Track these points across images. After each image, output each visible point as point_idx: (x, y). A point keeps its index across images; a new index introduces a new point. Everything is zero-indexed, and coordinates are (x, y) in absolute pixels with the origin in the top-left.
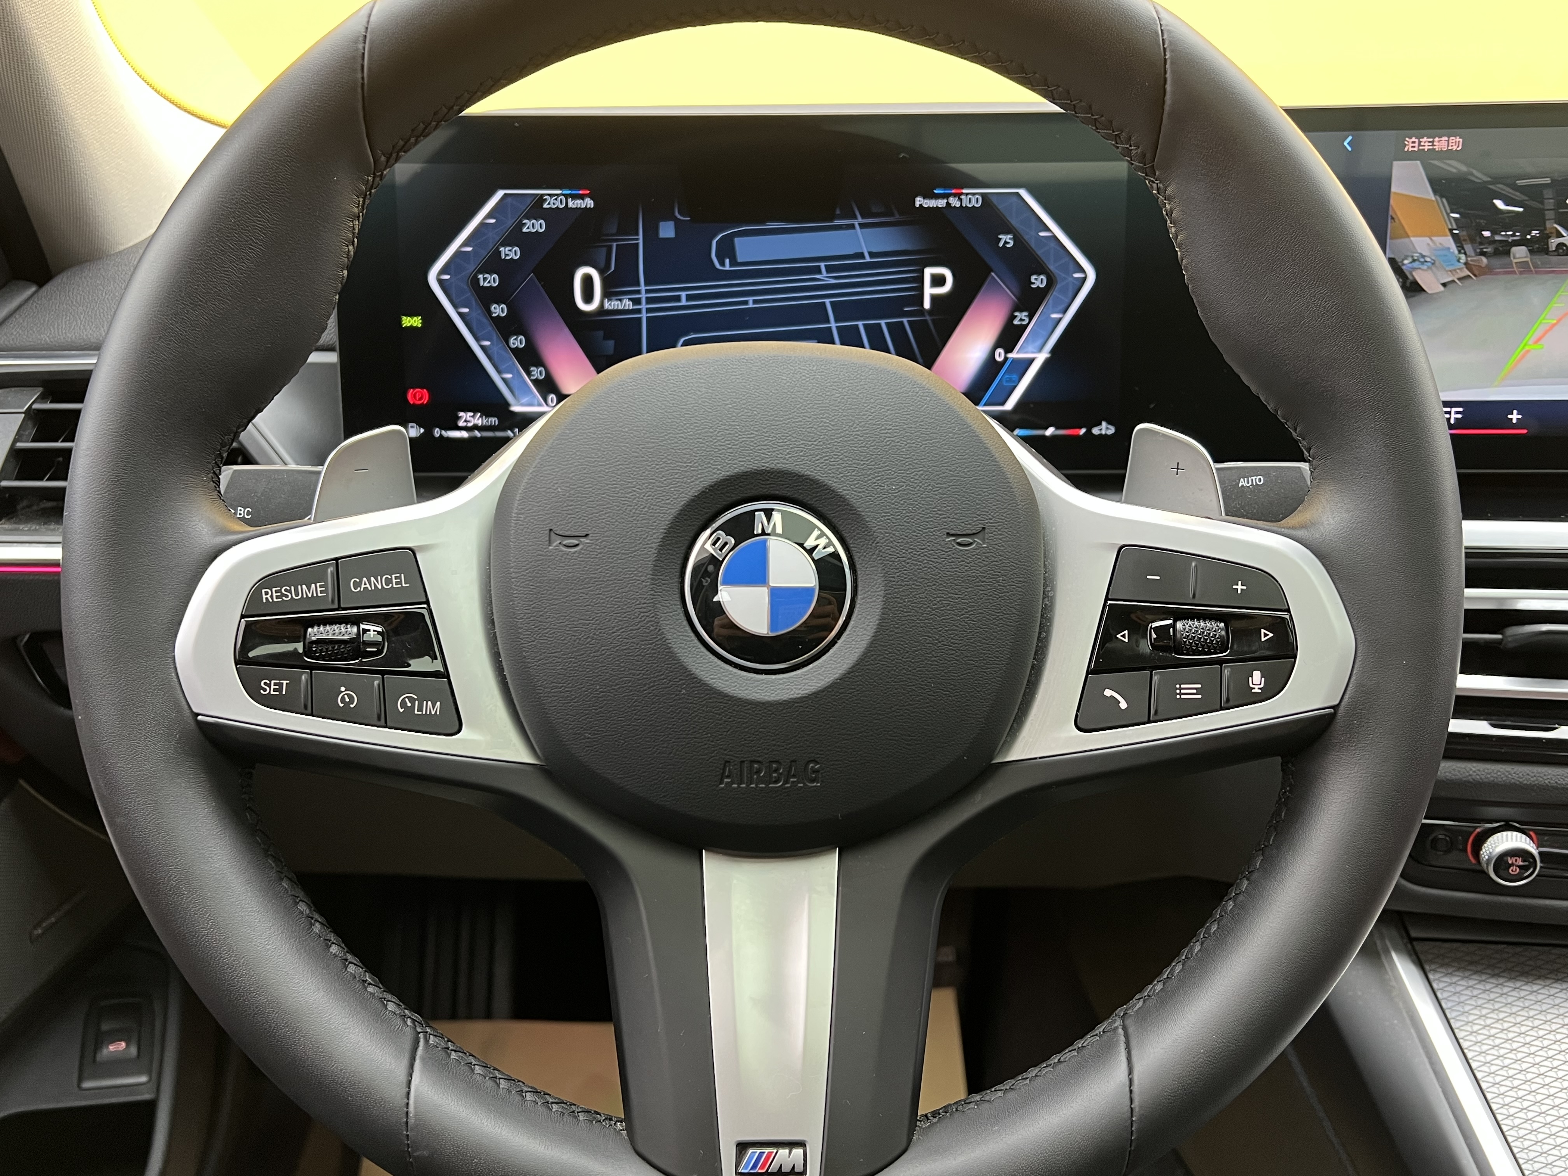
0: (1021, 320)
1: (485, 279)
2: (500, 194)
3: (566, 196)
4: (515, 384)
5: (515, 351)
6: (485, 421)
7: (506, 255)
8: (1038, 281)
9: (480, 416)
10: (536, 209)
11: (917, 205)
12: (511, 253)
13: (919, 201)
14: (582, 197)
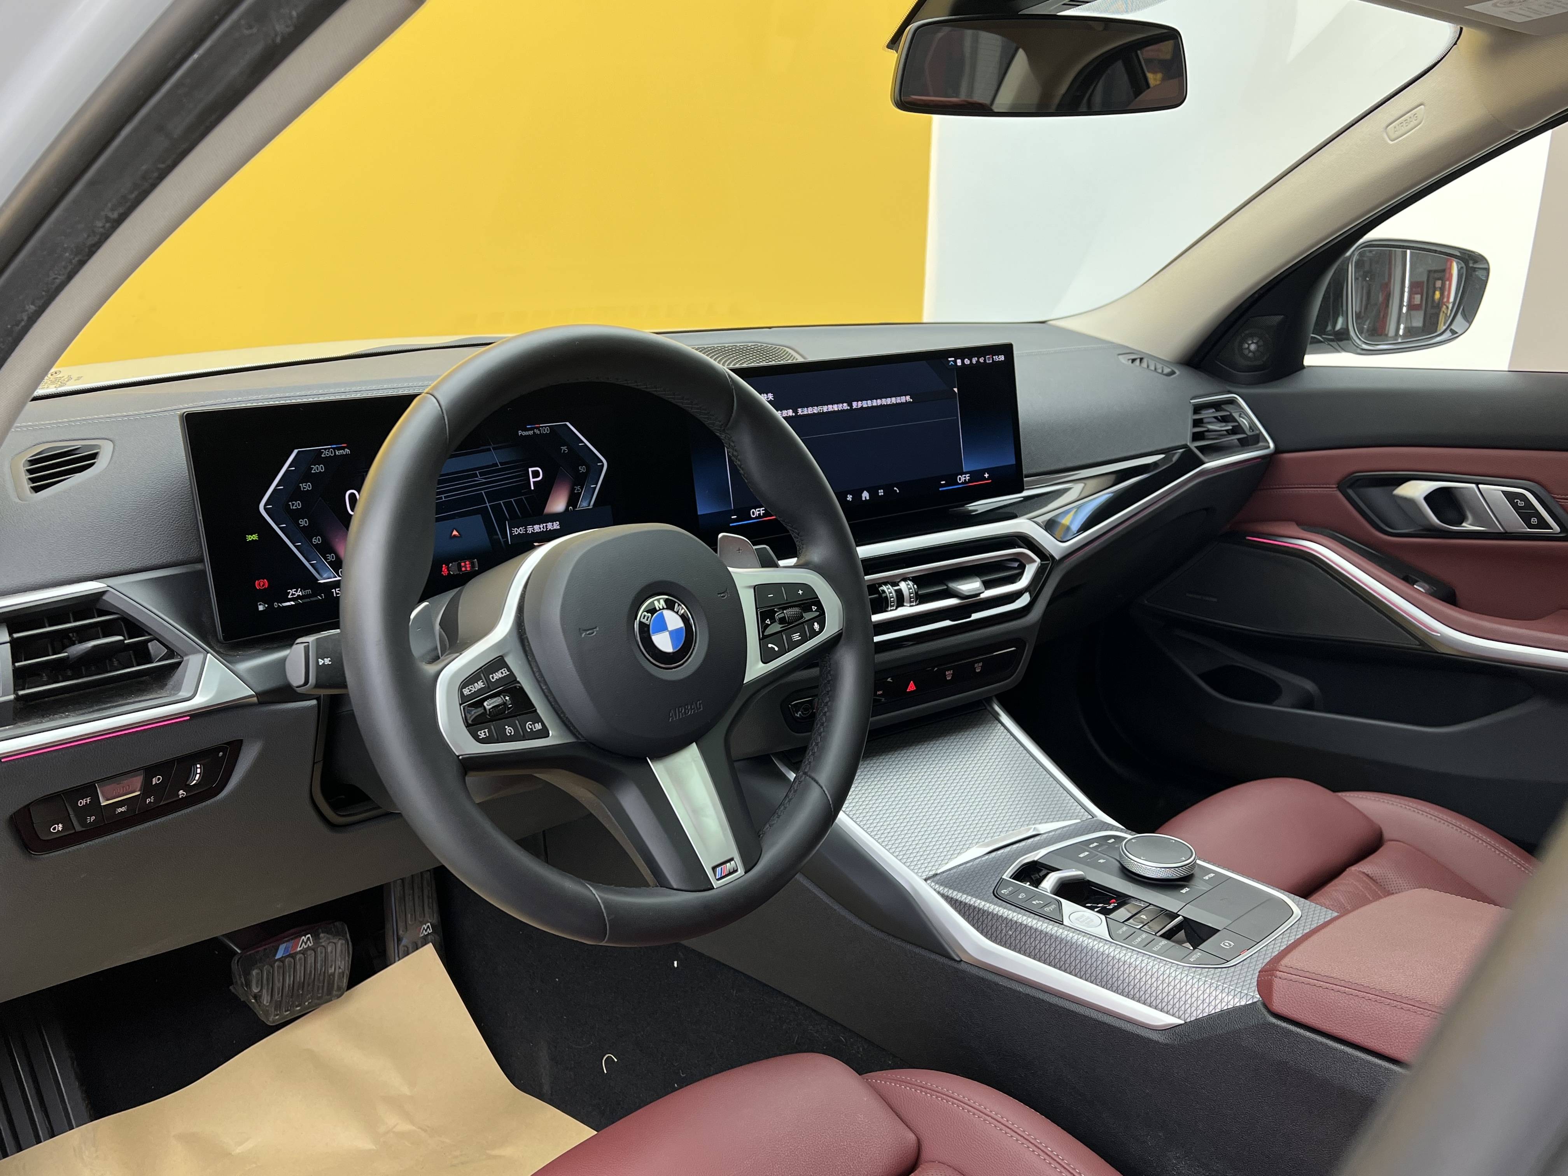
0: (578, 490)
1: (293, 504)
2: (296, 451)
3: (334, 448)
4: (319, 566)
5: (316, 546)
6: (303, 593)
7: (304, 488)
8: (582, 469)
9: (300, 591)
10: (317, 458)
11: (520, 434)
12: (306, 487)
13: (520, 433)
14: (343, 448)
